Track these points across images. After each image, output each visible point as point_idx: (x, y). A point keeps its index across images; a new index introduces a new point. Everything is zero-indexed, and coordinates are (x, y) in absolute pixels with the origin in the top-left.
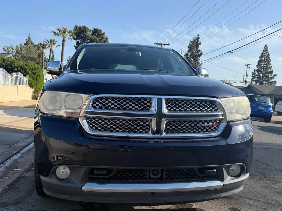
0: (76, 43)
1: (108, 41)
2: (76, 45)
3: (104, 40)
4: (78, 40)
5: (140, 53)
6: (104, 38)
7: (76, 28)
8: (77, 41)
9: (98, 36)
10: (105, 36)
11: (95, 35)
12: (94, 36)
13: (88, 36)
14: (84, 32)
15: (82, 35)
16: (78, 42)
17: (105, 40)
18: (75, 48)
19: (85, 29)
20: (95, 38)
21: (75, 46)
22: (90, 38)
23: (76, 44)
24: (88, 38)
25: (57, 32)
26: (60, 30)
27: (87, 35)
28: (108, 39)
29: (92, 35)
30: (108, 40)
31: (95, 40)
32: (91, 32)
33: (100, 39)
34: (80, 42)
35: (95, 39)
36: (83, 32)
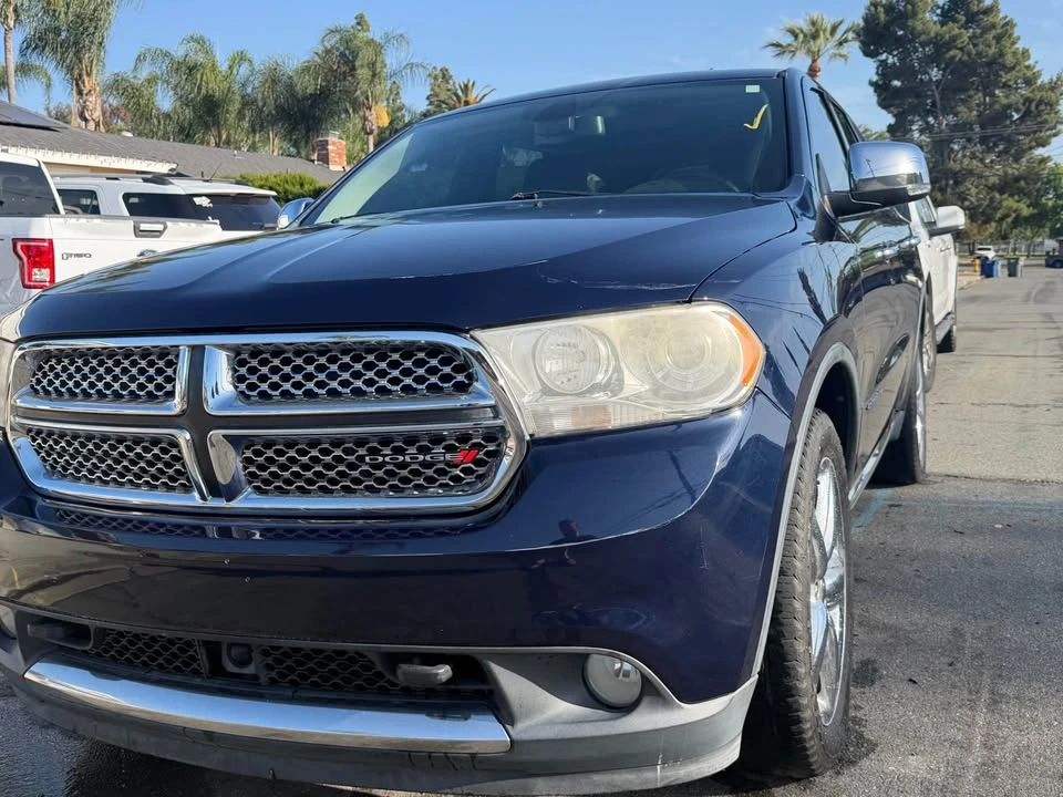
0: (878, 68)
1: (1015, 35)
2: (875, 78)
3: (993, 33)
4: (884, 57)
5: (599, 118)
6: (993, 26)
7: (873, 9)
8: (882, 61)
9: (967, 22)
10: (1001, 15)
11: (955, 21)
12: (951, 24)
13: (924, 33)
14: (907, 19)
15: (901, 33)
16: (883, 63)
17: (999, 34)
18: (872, 89)
19: (909, 7)
20: (956, 31)
21: (871, 83)
22: (932, 38)
23: (877, 73)
24: (923, 37)
25: (784, 44)
26: (798, 31)
27: (919, 27)
28: (1013, 26)
29: (943, 24)
30: (1016, 29)
31: (954, 41)
32: (939, 11)
33: (979, 31)
34: (890, 61)
35: (954, 39)
36: (900, 21)
